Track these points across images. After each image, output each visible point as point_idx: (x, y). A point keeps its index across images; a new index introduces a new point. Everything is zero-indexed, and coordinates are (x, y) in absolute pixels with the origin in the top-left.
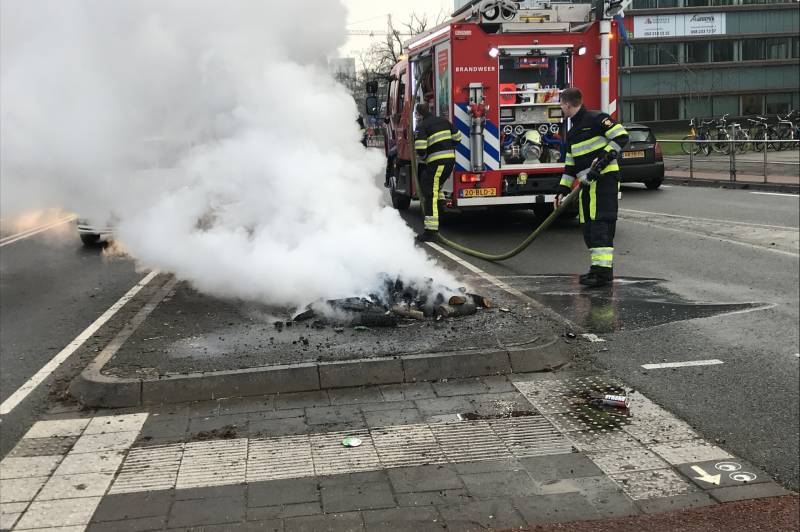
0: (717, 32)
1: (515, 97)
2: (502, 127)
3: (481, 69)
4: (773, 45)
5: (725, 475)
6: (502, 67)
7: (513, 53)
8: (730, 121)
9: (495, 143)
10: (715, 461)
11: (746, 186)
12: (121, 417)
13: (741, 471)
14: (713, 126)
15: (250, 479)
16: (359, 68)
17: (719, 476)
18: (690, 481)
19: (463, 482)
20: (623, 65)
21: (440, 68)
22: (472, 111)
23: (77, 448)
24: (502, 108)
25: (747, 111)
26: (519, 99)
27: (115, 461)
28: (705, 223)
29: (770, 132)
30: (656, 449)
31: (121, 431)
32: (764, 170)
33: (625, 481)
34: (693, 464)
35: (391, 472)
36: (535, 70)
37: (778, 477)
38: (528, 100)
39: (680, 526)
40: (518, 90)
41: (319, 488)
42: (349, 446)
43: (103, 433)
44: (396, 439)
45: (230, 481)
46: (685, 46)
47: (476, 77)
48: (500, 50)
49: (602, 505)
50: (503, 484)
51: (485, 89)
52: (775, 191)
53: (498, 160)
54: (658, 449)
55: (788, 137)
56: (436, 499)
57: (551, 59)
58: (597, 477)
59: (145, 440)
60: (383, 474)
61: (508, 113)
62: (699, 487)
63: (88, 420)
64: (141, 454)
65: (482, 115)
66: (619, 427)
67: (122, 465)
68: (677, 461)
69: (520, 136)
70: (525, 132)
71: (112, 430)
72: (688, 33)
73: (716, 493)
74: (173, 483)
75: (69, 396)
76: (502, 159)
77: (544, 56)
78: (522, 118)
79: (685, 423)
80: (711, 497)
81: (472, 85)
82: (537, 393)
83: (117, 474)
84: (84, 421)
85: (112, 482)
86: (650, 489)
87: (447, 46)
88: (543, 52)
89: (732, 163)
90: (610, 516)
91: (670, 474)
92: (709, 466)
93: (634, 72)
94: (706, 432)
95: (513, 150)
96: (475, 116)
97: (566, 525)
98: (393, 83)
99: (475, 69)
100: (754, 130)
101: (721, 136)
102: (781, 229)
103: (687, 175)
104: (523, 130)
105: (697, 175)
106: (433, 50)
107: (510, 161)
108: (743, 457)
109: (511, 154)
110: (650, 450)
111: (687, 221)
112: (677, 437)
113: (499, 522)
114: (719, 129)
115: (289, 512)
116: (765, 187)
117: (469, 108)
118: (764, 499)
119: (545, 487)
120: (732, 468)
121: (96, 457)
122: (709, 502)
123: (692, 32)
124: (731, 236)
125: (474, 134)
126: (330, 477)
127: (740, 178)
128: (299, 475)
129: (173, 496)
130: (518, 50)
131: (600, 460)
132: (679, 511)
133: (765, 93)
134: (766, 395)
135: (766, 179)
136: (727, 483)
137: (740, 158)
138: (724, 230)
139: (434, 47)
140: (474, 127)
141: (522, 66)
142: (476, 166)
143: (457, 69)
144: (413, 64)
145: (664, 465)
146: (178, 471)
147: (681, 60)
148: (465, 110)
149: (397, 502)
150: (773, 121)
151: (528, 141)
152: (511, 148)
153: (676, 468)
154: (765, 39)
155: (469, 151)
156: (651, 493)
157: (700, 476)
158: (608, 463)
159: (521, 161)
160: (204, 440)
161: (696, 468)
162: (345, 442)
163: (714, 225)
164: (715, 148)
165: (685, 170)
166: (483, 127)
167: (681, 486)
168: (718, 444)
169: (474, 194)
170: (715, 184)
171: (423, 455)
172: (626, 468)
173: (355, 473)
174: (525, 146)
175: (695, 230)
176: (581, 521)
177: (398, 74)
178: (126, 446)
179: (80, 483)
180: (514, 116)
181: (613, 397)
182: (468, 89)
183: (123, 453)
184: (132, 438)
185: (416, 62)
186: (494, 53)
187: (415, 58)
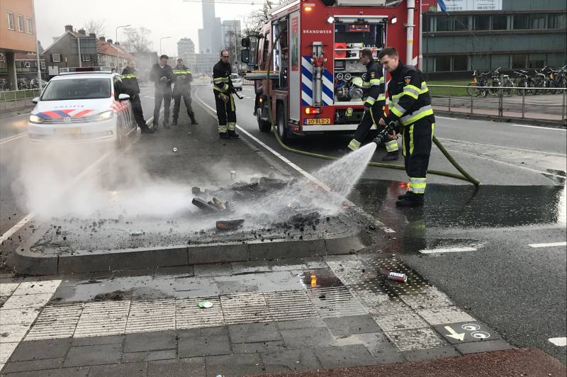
0: (496, 9)
1: (345, 53)
2: (336, 74)
3: (321, 32)
4: (535, 18)
5: (468, 333)
6: (336, 31)
7: (345, 21)
8: (501, 72)
9: (330, 86)
10: (462, 323)
11: (509, 120)
12: (41, 283)
13: (479, 331)
14: (490, 76)
15: (128, 331)
16: (243, 28)
17: (463, 334)
18: (443, 337)
19: (281, 336)
20: (429, 30)
21: (293, 30)
22: (315, 63)
23: (6, 306)
24: (335, 60)
25: (515, 66)
26: (348, 54)
27: (32, 315)
28: (478, 147)
29: (529, 81)
30: (421, 313)
31: (41, 293)
32: (523, 108)
33: (396, 337)
34: (446, 325)
35: (231, 328)
36: (361, 33)
37: (506, 336)
38: (355, 55)
39: (431, 371)
40: (348, 47)
41: (177, 339)
42: (203, 308)
43: (27, 294)
44: (238, 303)
45: (113, 332)
46: (473, 18)
47: (318, 38)
48: (335, 18)
49: (379, 354)
50: (309, 337)
51: (324, 46)
52: (529, 124)
53: (332, 99)
54: (423, 313)
55: (541, 86)
56: (261, 348)
57: (372, 25)
58: (377, 333)
59: (56, 301)
60: (225, 329)
61: (340, 64)
62: (448, 342)
63: (17, 284)
64: (52, 311)
65: (322, 65)
66: (397, 296)
67: (37, 319)
68: (434, 322)
69: (349, 81)
70: (352, 78)
71: (34, 292)
72: (476, 9)
73: (459, 347)
74: (72, 333)
75: (6, 266)
76: (335, 98)
77: (367, 23)
78: (350, 68)
79: (444, 295)
80: (456, 350)
81: (315, 43)
82: (342, 270)
83: (32, 326)
84: (14, 285)
85: (28, 332)
86: (413, 343)
87: (298, 14)
88: (366, 20)
89: (501, 103)
90: (383, 362)
91: (429, 332)
92: (457, 327)
93: (437, 36)
94: (458, 302)
95: (343, 91)
96: (316, 66)
97: (350, 369)
98: (261, 39)
99: (317, 32)
100: (518, 80)
101: (495, 84)
102: (530, 152)
103: (469, 111)
104: (351, 77)
105: (476, 112)
106: (288, 17)
107: (341, 99)
108: (482, 320)
109: (342, 94)
110: (417, 314)
111: (465, 145)
112: (437, 305)
113: (303, 365)
114: (493, 78)
115: (152, 357)
116: (522, 121)
117: (312, 60)
118: (494, 352)
119: (340, 340)
120: (473, 328)
121: (19, 312)
122: (454, 353)
123: (479, 8)
124: (494, 156)
125: (315, 79)
126: (186, 330)
127: (505, 114)
128: (163, 329)
129: (71, 343)
130: (348, 19)
131: (380, 321)
132: (431, 360)
133: (529, 53)
134: (504, 275)
135: (523, 115)
136: (468, 339)
137: (507, 100)
138: (490, 152)
139: (289, 14)
140: (316, 74)
141: (351, 30)
142: (316, 102)
143: (304, 32)
144: (274, 27)
145: (426, 325)
146: (77, 324)
147: (470, 28)
148: (310, 61)
149: (232, 350)
150: (532, 74)
151: (354, 85)
152: (342, 90)
153: (433, 328)
154: (529, 14)
155: (311, 91)
156: (414, 346)
157: (450, 334)
158: (386, 323)
159: (348, 99)
160: (99, 301)
161: (448, 328)
162: (201, 304)
163: (483, 148)
164: (490, 92)
165: (468, 107)
166: (322, 74)
167: (436, 341)
168: (465, 310)
169: (315, 123)
170: (488, 118)
171: (256, 315)
172: (398, 327)
173: (205, 328)
174: (352, 88)
175: (469, 151)
176: (361, 366)
177: (264, 34)
178: (42, 305)
179: (4, 332)
180: (344, 67)
181: (395, 274)
182: (311, 46)
183: (38, 310)
184: (47, 298)
185: (277, 26)
186: (331, 20)
187: (276, 22)
